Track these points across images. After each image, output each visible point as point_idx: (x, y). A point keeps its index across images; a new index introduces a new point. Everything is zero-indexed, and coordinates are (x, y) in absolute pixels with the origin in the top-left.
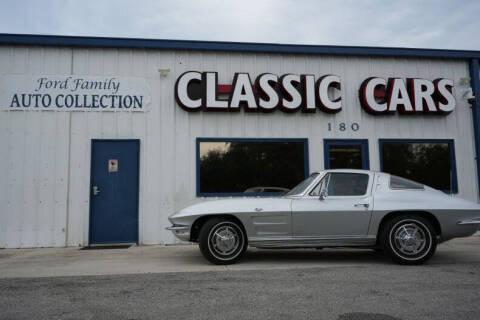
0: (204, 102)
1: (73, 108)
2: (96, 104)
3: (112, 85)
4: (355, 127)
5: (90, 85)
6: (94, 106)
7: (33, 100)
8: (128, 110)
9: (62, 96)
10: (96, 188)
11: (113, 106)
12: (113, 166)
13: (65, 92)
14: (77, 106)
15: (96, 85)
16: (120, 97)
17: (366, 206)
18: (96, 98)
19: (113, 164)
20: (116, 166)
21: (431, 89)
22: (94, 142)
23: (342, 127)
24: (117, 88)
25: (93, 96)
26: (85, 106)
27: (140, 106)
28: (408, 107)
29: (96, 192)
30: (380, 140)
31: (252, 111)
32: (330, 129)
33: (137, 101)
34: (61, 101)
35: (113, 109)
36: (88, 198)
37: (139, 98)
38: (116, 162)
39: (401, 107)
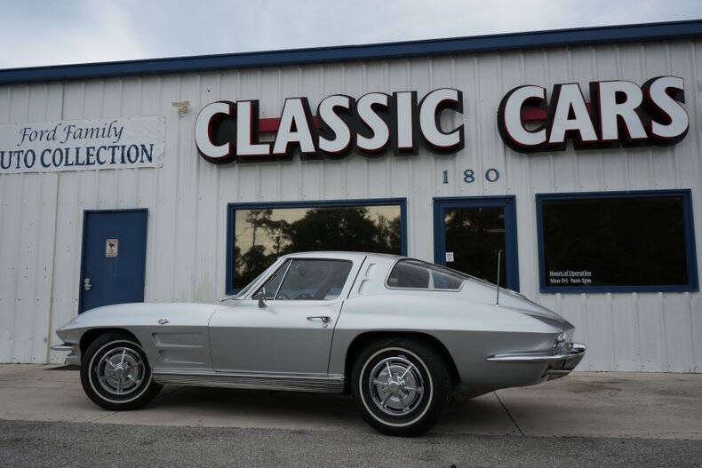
0: (233, 148)
1: (62, 167)
2: (92, 159)
3: (112, 131)
4: (492, 175)
5: (84, 133)
6: (88, 163)
7: (14, 159)
8: (133, 165)
9: (50, 151)
10: (87, 281)
11: (113, 162)
12: (112, 249)
13: (53, 145)
14: (67, 164)
15: (92, 132)
16: (123, 147)
17: (327, 319)
18: (91, 151)
19: (111, 245)
20: (115, 249)
21: (635, 99)
22: (88, 214)
23: (469, 176)
24: (119, 135)
25: (88, 148)
26: (77, 164)
27: (150, 159)
28: (588, 134)
29: (87, 287)
30: (539, 197)
31: (308, 157)
32: (446, 182)
33: (145, 152)
34: (48, 159)
35: (113, 166)
36: (77, 296)
37: (148, 148)
38: (115, 242)
39: (573, 135)
